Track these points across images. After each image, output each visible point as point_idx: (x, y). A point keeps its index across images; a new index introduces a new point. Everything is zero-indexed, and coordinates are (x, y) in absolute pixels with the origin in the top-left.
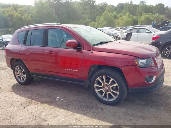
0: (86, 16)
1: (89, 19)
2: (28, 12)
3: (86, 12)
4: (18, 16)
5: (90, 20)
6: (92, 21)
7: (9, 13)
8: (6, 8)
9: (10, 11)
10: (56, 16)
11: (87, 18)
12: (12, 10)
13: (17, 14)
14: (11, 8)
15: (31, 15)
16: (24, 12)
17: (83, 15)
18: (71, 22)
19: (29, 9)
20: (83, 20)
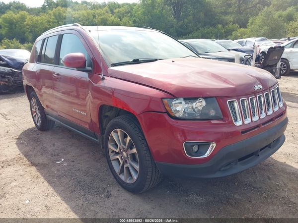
0: (230, 18)
1: (234, 23)
2: (129, 15)
3: (230, 10)
4: (115, 20)
5: (237, 25)
6: (240, 28)
7: (101, 17)
8: (98, 9)
9: (104, 14)
10: (175, 20)
11: (231, 22)
12: (107, 12)
13: (113, 18)
14: (105, 9)
15: (134, 18)
16: (123, 14)
17: (223, 17)
18: (199, 30)
19: (132, 9)
20: (223, 26)
